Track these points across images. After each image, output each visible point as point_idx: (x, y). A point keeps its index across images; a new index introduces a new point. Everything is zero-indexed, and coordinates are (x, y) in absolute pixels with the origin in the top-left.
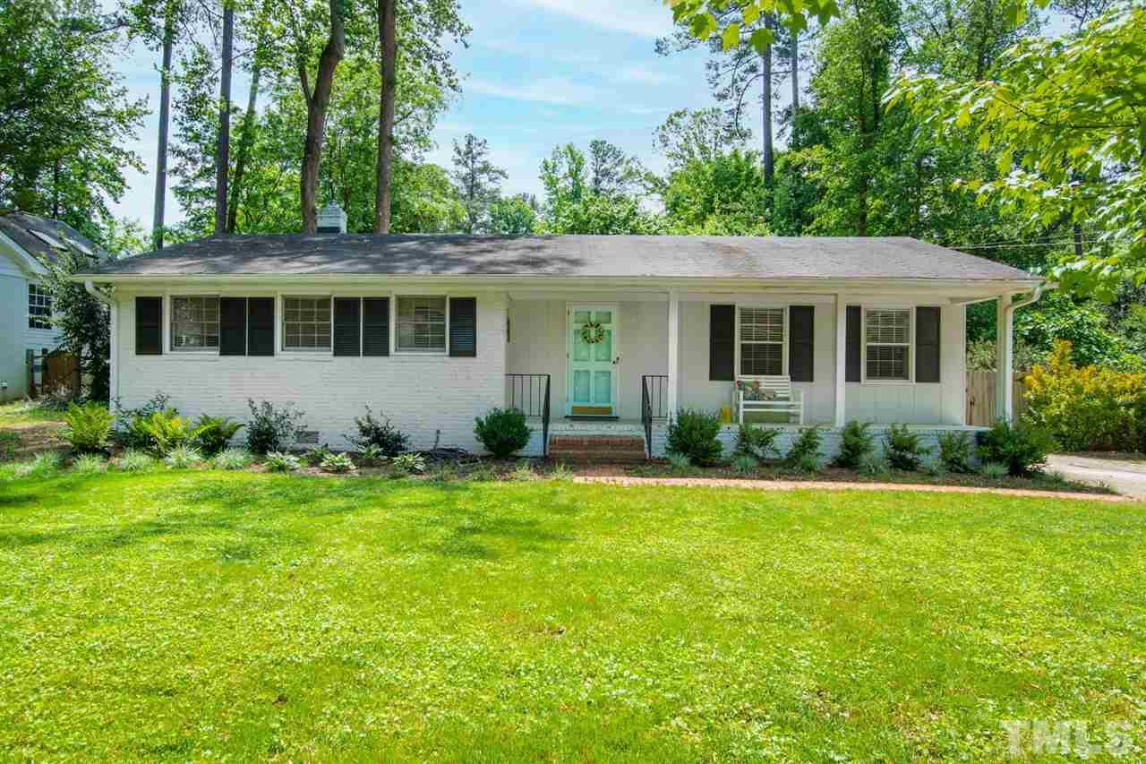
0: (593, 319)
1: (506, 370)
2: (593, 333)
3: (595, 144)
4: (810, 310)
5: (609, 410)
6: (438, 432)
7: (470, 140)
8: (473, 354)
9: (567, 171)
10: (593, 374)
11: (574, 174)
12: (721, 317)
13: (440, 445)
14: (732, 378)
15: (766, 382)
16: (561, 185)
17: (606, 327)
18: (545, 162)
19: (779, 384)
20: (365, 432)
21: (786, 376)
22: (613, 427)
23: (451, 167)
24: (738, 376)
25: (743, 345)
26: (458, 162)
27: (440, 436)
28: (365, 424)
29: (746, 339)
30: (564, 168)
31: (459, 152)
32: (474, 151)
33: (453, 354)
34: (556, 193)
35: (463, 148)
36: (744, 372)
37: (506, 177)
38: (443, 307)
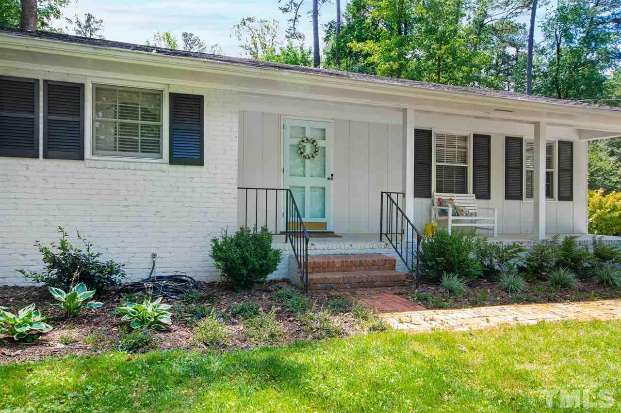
0: (309, 134)
1: (238, 183)
2: (308, 149)
4: (488, 138)
5: (324, 225)
6: (154, 256)
8: (201, 163)
10: (308, 190)
13: (158, 273)
14: (429, 196)
15: (458, 199)
17: (320, 143)
19: (466, 200)
20: (54, 262)
21: (471, 195)
22: (354, 246)
24: (435, 194)
25: (437, 167)
27: (157, 260)
28: (56, 252)
29: (440, 162)
33: (173, 161)
36: (439, 190)
38: (160, 105)
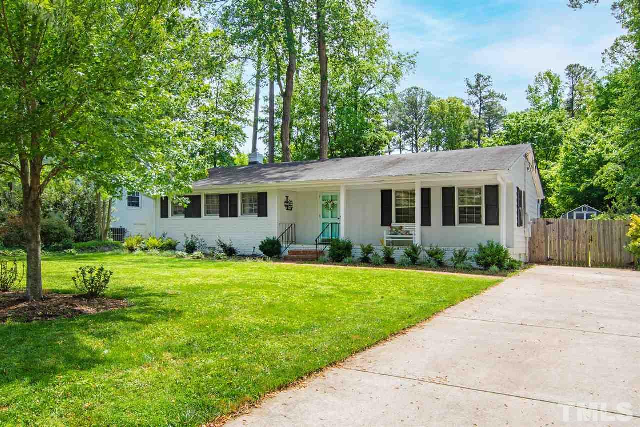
1: (278, 222)
3: (570, 67)
4: (430, 189)
6: (254, 247)
7: (479, 76)
8: (267, 215)
9: (547, 89)
11: (554, 91)
12: (386, 195)
13: (255, 253)
16: (544, 101)
18: (529, 86)
19: (412, 227)
23: (466, 97)
24: (394, 224)
25: (397, 209)
26: (471, 93)
27: (255, 249)
29: (399, 206)
30: (544, 89)
31: (471, 86)
32: (481, 85)
34: (540, 108)
35: (474, 83)
36: (398, 222)
37: (506, 99)
